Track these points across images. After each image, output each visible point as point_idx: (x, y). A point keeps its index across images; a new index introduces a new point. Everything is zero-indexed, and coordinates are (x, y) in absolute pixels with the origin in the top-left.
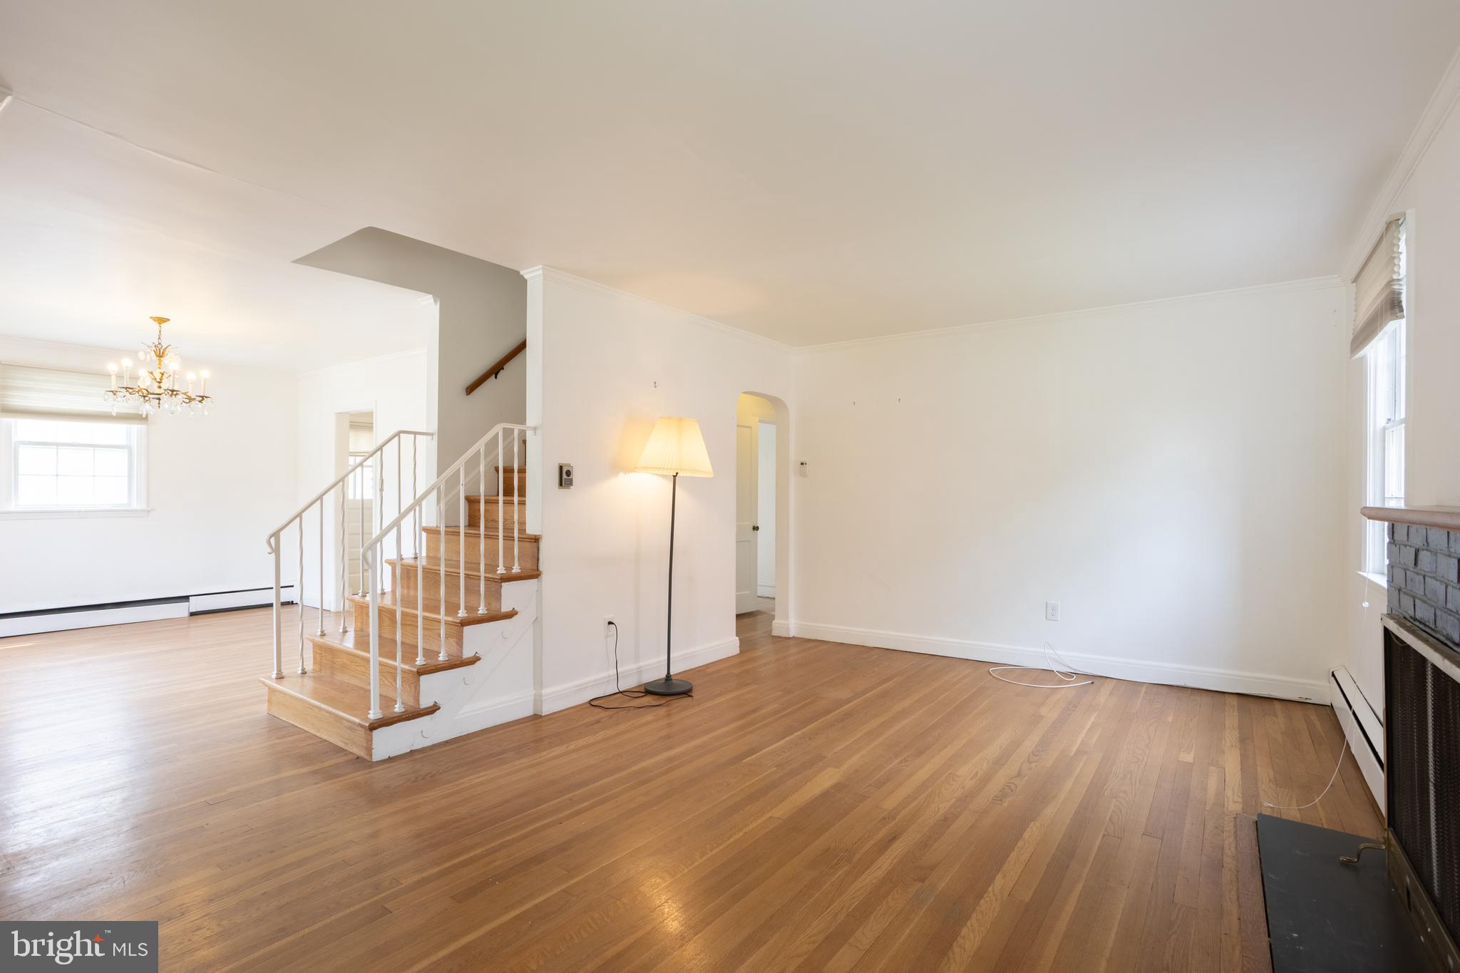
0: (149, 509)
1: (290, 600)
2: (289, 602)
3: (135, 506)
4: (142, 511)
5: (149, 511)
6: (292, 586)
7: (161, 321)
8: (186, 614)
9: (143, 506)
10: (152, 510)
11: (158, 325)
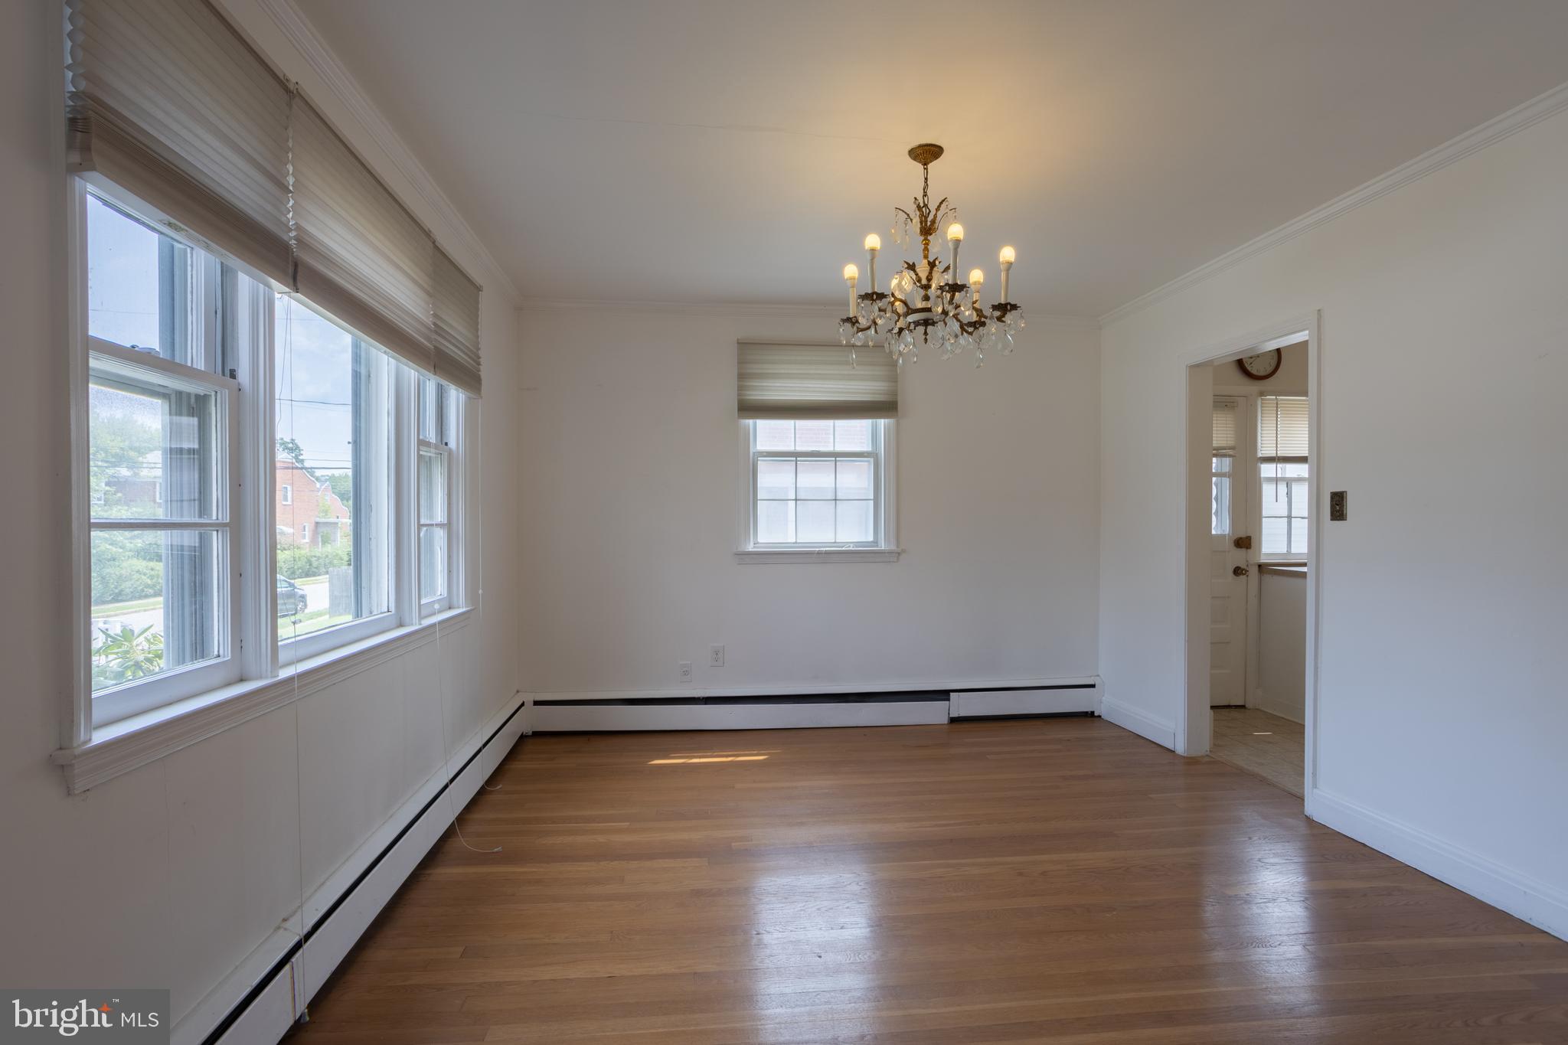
0: (899, 550)
1: (1089, 709)
2: (1087, 712)
3: (883, 546)
4: (890, 553)
5: (899, 554)
6: (1093, 686)
7: (927, 154)
8: (945, 720)
9: (893, 547)
10: (904, 551)
11: (920, 167)
